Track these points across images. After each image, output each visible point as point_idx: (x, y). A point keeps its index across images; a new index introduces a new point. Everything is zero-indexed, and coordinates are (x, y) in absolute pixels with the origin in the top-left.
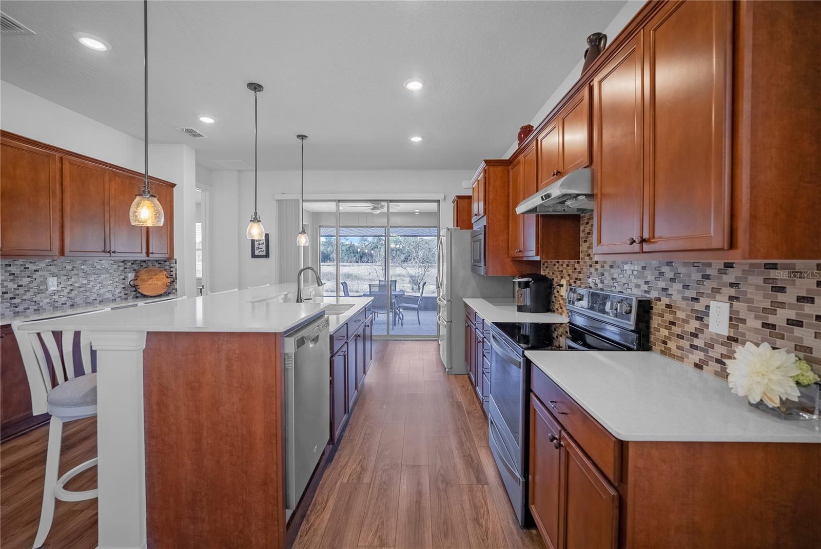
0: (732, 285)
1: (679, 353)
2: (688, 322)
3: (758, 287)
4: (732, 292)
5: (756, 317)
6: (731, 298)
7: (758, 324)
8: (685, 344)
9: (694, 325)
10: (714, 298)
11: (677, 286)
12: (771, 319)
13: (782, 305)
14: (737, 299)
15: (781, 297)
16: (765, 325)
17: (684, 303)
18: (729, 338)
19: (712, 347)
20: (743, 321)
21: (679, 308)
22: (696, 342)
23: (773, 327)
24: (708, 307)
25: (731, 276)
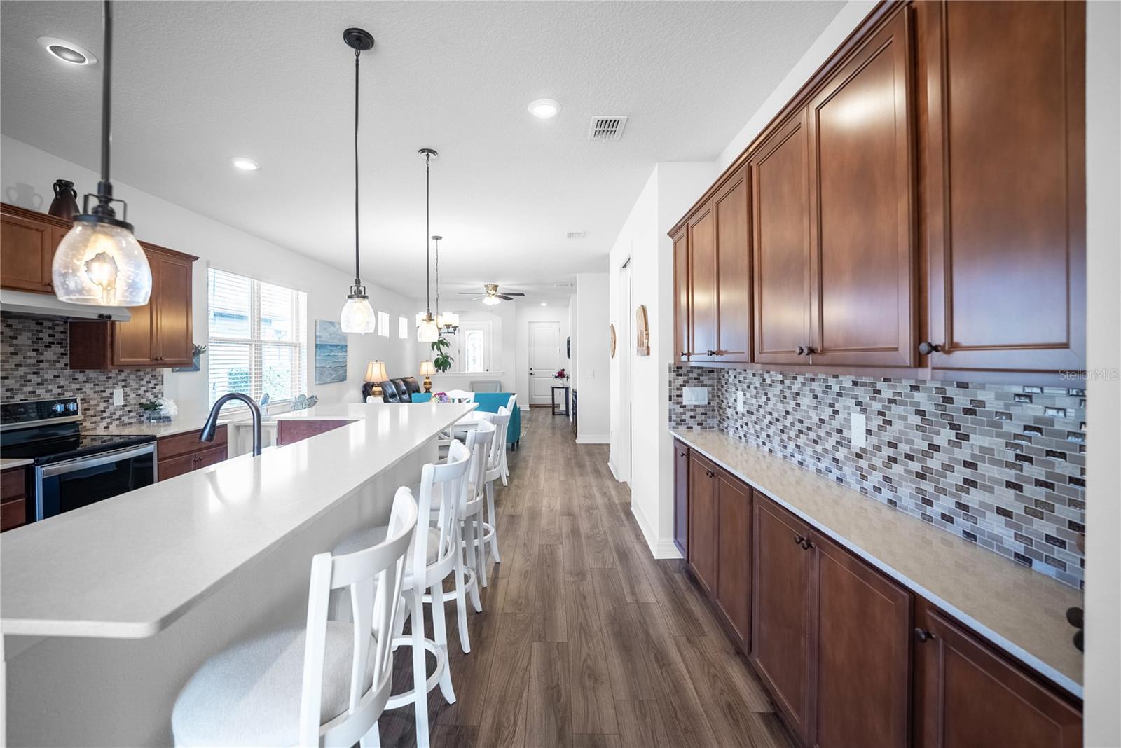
0: (123, 380)
1: (93, 426)
2: (99, 405)
3: (134, 380)
4: (123, 383)
5: (134, 393)
6: (123, 387)
7: (134, 395)
8: (98, 418)
9: (103, 405)
10: (114, 388)
11: (90, 385)
12: (140, 392)
13: (142, 386)
14: (126, 387)
15: (142, 383)
16: (137, 395)
17: (96, 395)
18: (123, 406)
19: (115, 413)
20: (129, 395)
21: (92, 399)
22: (105, 415)
23: (140, 395)
24: (112, 394)
25: (122, 377)
